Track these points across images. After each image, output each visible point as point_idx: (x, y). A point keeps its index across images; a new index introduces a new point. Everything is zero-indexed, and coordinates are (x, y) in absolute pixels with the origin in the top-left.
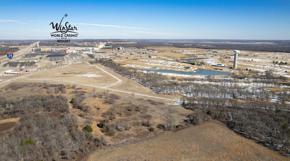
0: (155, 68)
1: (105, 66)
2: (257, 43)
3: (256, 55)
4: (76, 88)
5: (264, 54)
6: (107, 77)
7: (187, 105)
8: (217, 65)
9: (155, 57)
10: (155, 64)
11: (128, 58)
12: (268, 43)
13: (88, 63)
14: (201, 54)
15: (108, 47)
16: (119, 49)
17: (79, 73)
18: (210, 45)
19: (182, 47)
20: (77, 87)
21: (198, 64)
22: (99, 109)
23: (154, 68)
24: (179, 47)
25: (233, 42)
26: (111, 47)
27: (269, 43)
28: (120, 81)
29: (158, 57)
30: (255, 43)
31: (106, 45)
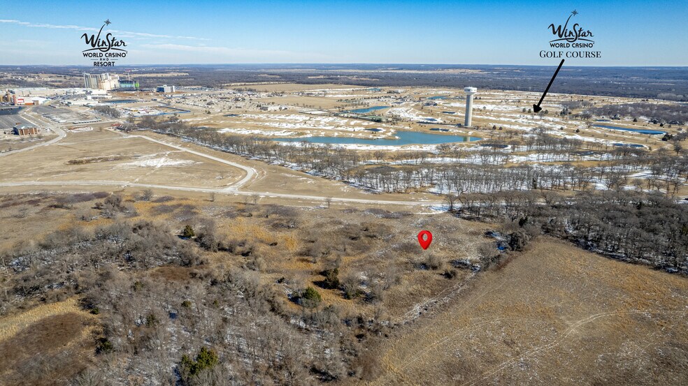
0: (302, 134)
1: (169, 134)
2: (451, 71)
3: (478, 97)
4: (154, 199)
5: (486, 93)
6: (208, 164)
7: (461, 210)
8: (429, 121)
9: (277, 108)
10: (292, 125)
11: (209, 113)
12: (470, 71)
13: (112, 130)
14: (369, 98)
15: (128, 85)
16: (161, 90)
17: (116, 159)
18: (365, 76)
19: (312, 84)
20: (155, 196)
21: (388, 122)
22: (276, 244)
23: (299, 134)
24: (304, 83)
25: (402, 69)
26: (138, 85)
27: (472, 71)
28: (251, 171)
29: (283, 108)
30: (446, 71)
31: (121, 82)
